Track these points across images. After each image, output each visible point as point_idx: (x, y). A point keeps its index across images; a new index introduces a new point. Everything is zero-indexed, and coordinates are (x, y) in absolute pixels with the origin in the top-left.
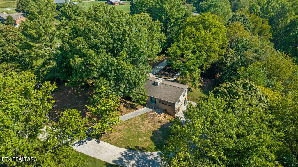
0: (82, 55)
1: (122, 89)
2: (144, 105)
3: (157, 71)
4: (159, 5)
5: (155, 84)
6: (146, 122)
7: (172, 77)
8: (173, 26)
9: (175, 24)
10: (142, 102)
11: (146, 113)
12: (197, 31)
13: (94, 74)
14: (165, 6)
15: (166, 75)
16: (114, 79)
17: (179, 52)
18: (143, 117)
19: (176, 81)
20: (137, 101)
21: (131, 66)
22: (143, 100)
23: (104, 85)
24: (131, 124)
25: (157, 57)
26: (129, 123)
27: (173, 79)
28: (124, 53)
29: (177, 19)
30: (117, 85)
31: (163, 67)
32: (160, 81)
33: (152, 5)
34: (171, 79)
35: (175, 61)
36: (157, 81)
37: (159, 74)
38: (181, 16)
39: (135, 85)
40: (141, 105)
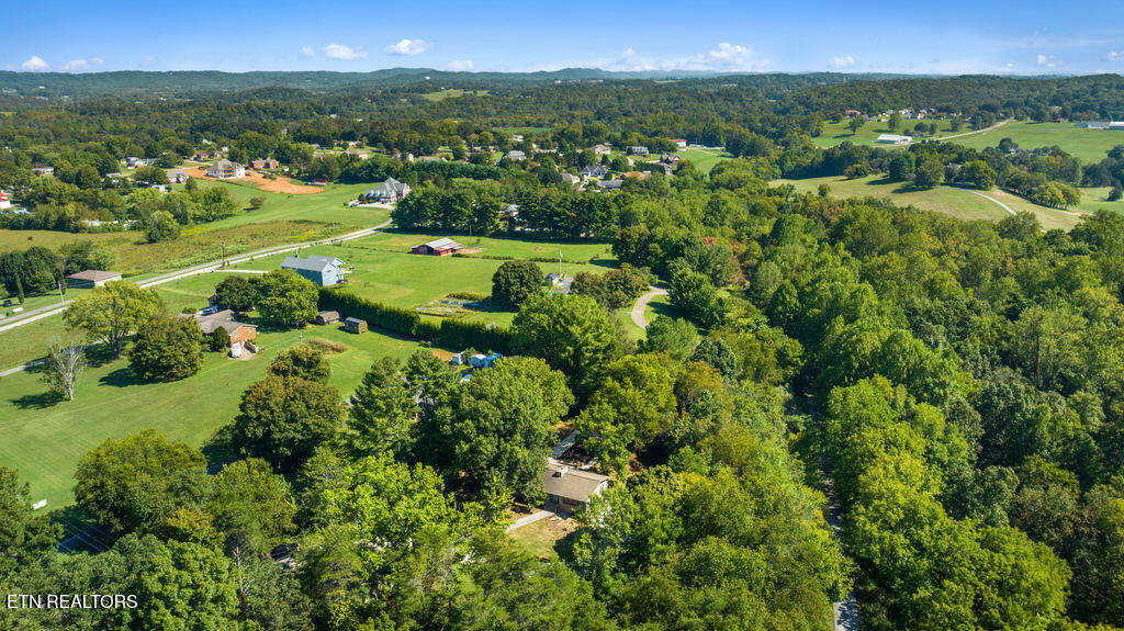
0: (468, 440)
1: (514, 482)
2: (541, 507)
3: (560, 453)
4: (562, 326)
5: (557, 475)
6: (545, 530)
7: (587, 463)
8: (589, 364)
9: (593, 361)
10: (539, 503)
11: (546, 519)
12: (622, 387)
13: (483, 464)
14: (572, 329)
15: (577, 459)
16: (506, 470)
17: (592, 424)
18: (541, 524)
19: (593, 470)
20: (533, 502)
21: (526, 452)
22: (540, 499)
23: (497, 478)
24: (524, 532)
25: (561, 424)
26: (521, 531)
27: (587, 467)
28: (518, 437)
29: (595, 351)
30: (509, 477)
31: (571, 444)
32: (565, 470)
33: (549, 326)
34: (584, 467)
35: (587, 438)
36: (560, 471)
37: (566, 457)
38: (603, 346)
39: (531, 476)
40: (537, 507)
